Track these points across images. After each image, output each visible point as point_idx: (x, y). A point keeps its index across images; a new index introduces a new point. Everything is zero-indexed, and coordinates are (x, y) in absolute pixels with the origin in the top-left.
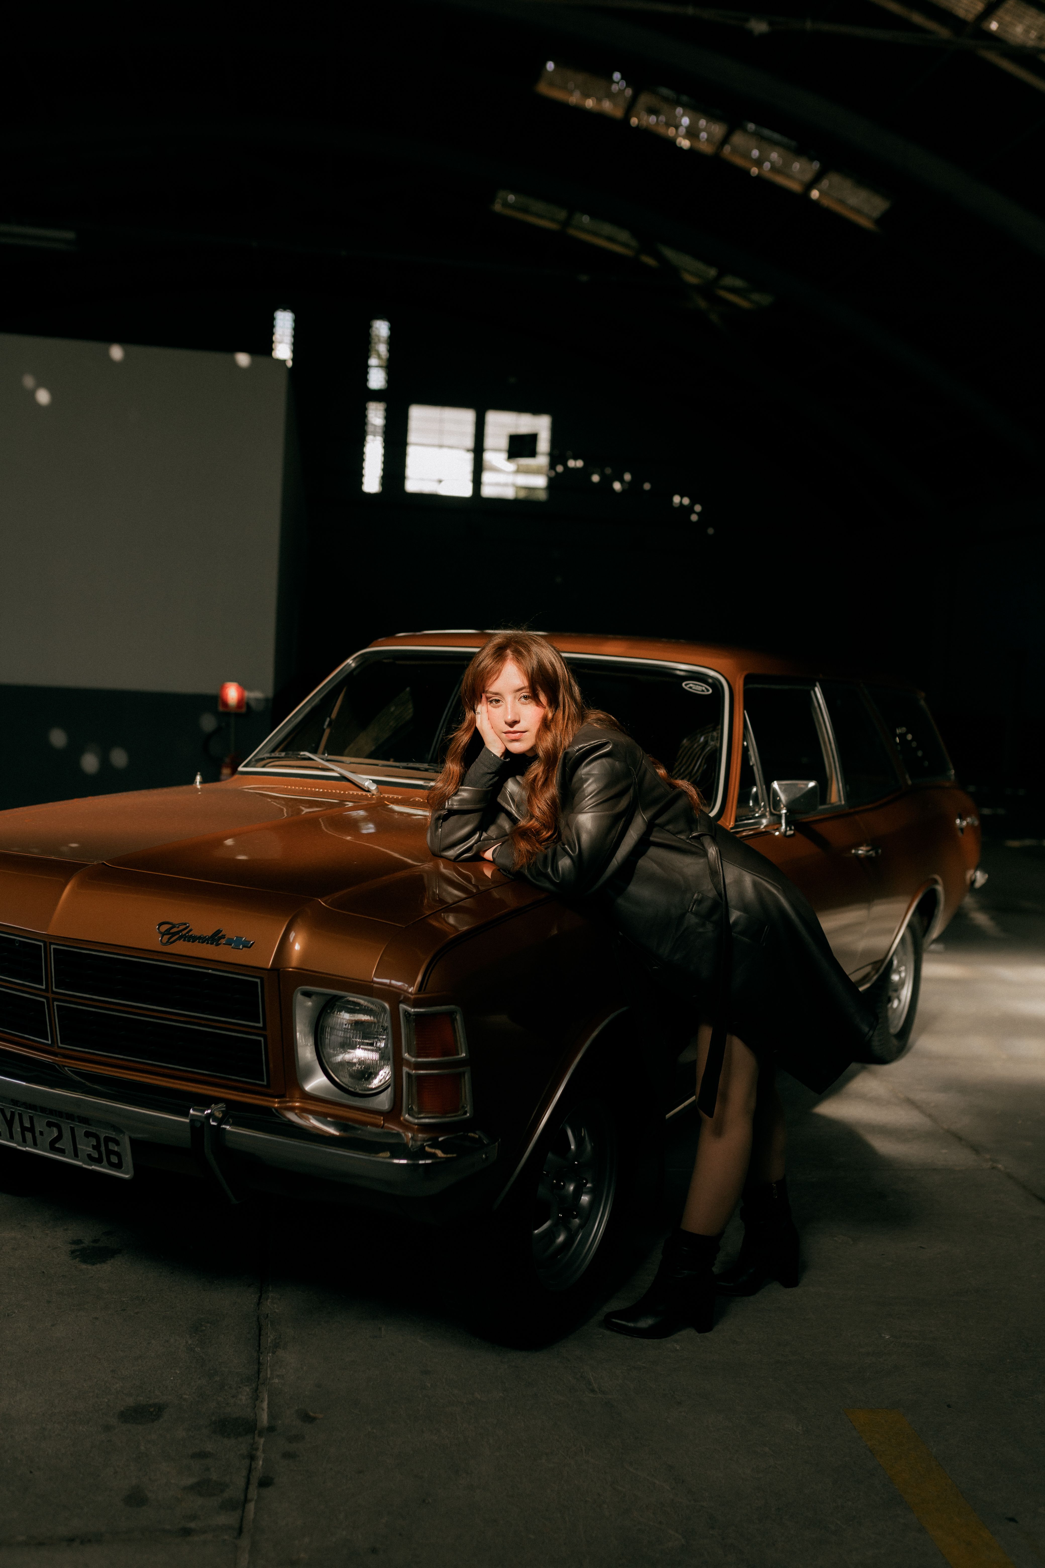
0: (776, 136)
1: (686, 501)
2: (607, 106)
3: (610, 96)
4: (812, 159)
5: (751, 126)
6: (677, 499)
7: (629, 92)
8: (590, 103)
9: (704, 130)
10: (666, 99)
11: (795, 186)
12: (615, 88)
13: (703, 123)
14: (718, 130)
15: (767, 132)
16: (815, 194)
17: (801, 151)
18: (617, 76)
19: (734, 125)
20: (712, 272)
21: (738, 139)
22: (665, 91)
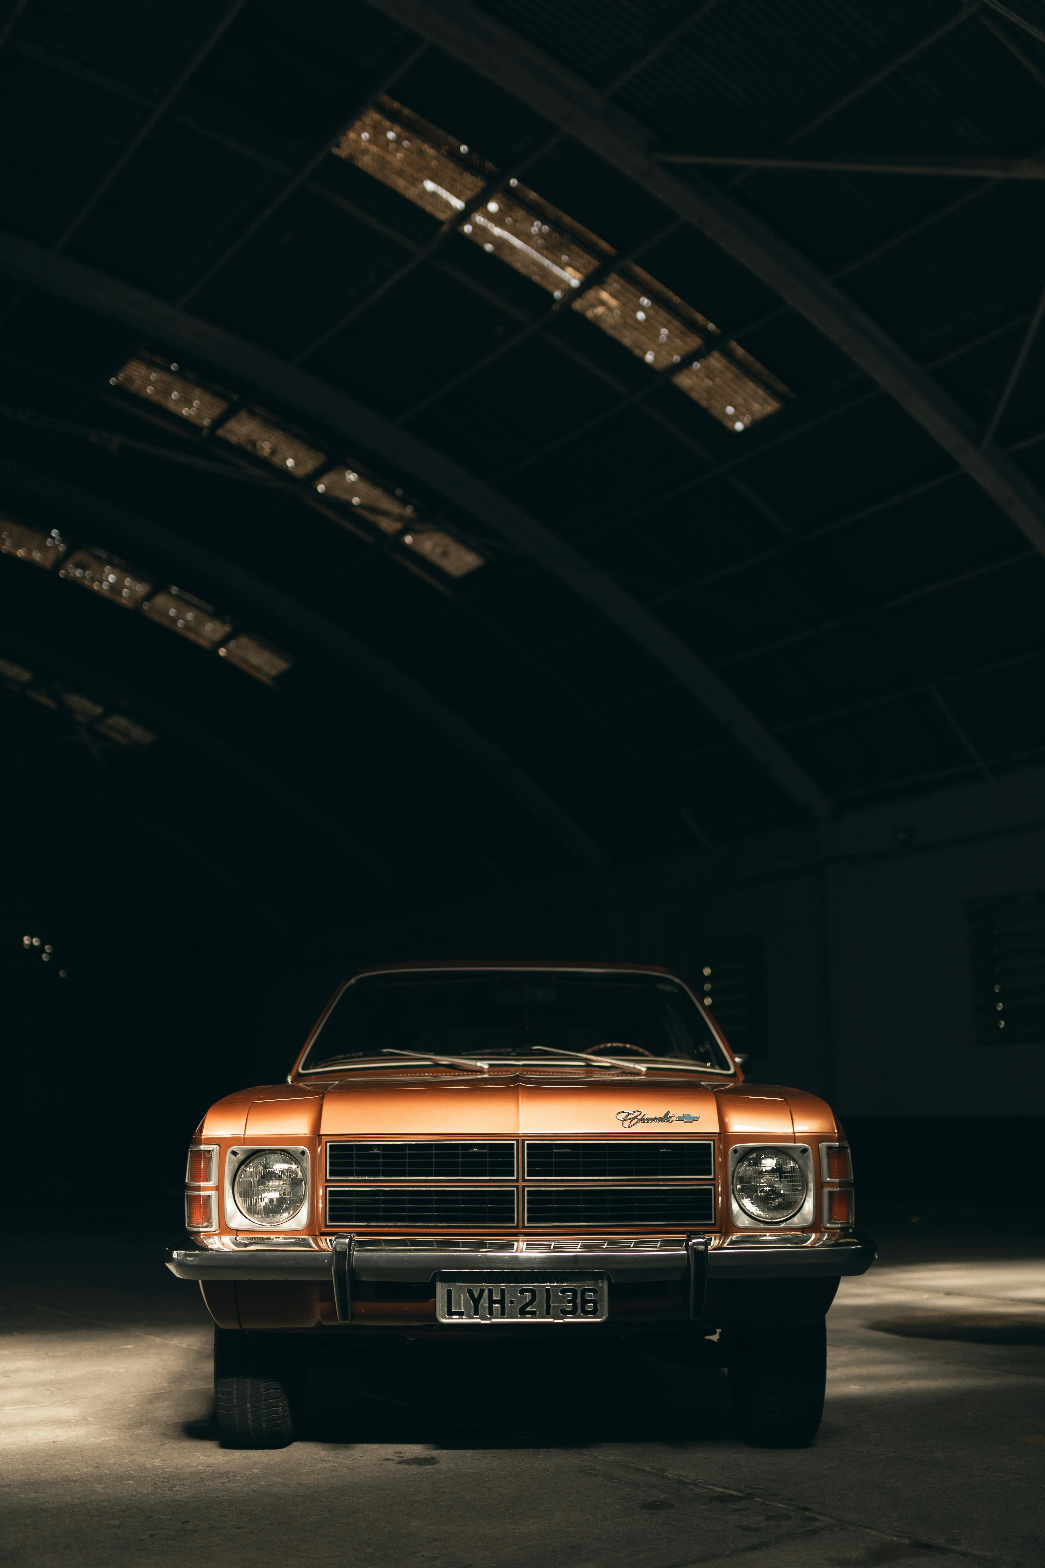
0: (195, 600)
1: (36, 942)
2: (37, 556)
3: (43, 548)
4: (224, 622)
5: (174, 590)
6: (26, 940)
7: (62, 548)
8: (20, 553)
9: (127, 587)
10: (99, 559)
11: (204, 643)
12: (49, 542)
13: (128, 581)
14: (141, 589)
15: (188, 596)
16: (222, 652)
17: (217, 615)
18: (54, 533)
19: (158, 587)
20: (99, 710)
21: (161, 600)
22: (100, 552)
